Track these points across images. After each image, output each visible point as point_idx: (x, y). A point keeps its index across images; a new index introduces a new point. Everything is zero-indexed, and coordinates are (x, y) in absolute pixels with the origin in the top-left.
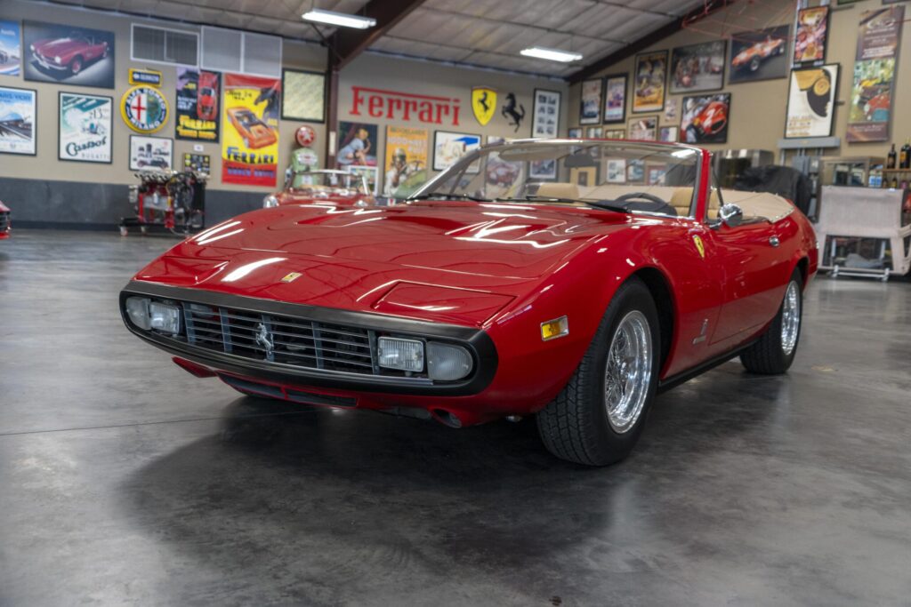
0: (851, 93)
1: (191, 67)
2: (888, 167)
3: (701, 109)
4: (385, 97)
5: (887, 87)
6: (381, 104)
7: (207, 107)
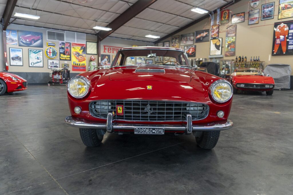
0: (225, 45)
1: (63, 42)
2: (236, 61)
3: (189, 49)
4: (112, 48)
5: (234, 43)
6: (111, 50)
7: (67, 52)
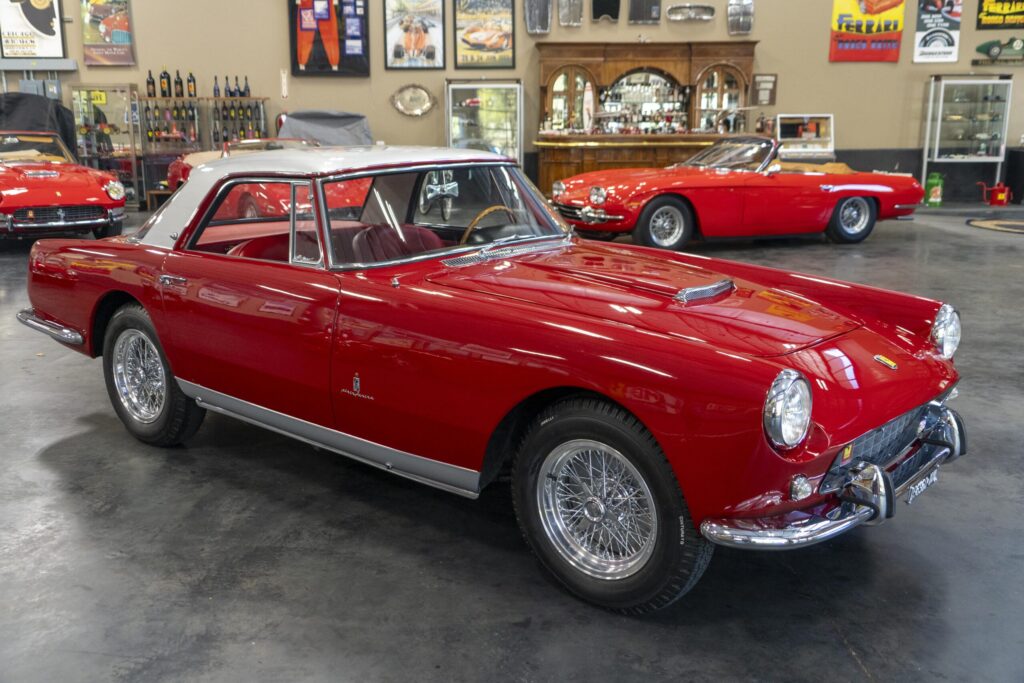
0: (80, 11)
2: (150, 95)
5: (121, 7)
